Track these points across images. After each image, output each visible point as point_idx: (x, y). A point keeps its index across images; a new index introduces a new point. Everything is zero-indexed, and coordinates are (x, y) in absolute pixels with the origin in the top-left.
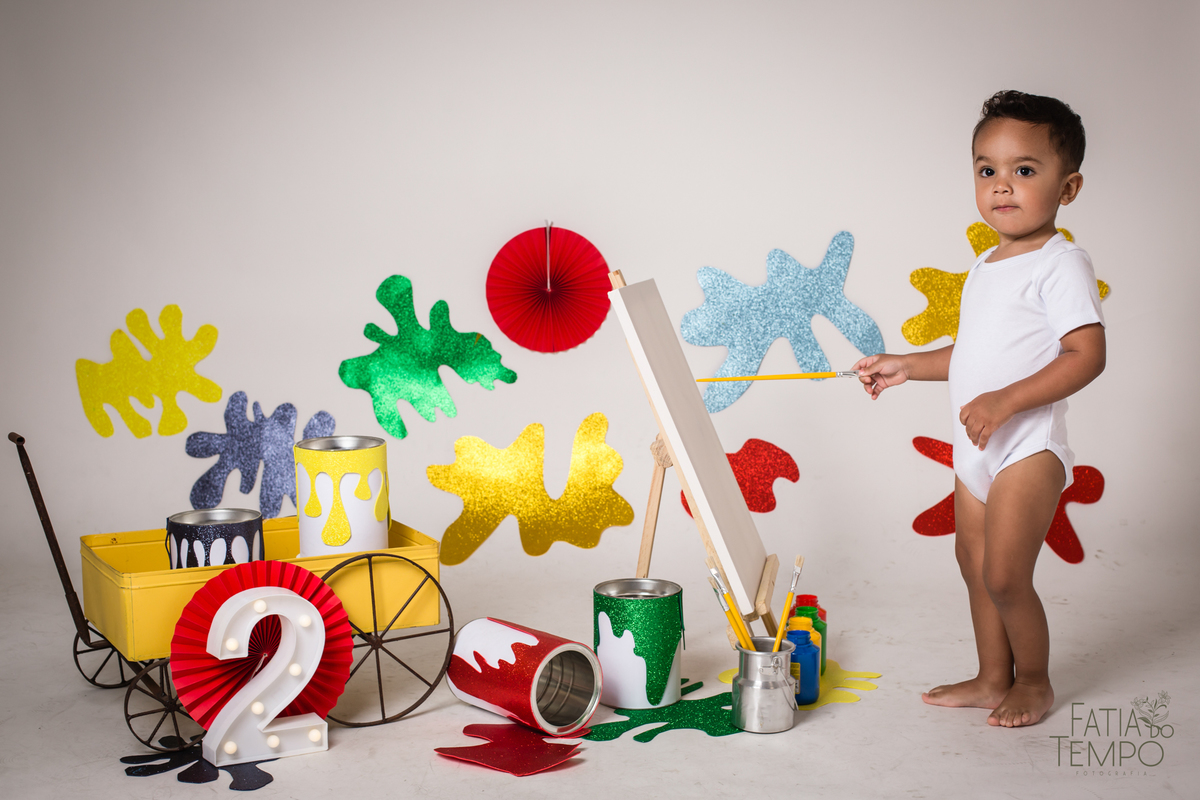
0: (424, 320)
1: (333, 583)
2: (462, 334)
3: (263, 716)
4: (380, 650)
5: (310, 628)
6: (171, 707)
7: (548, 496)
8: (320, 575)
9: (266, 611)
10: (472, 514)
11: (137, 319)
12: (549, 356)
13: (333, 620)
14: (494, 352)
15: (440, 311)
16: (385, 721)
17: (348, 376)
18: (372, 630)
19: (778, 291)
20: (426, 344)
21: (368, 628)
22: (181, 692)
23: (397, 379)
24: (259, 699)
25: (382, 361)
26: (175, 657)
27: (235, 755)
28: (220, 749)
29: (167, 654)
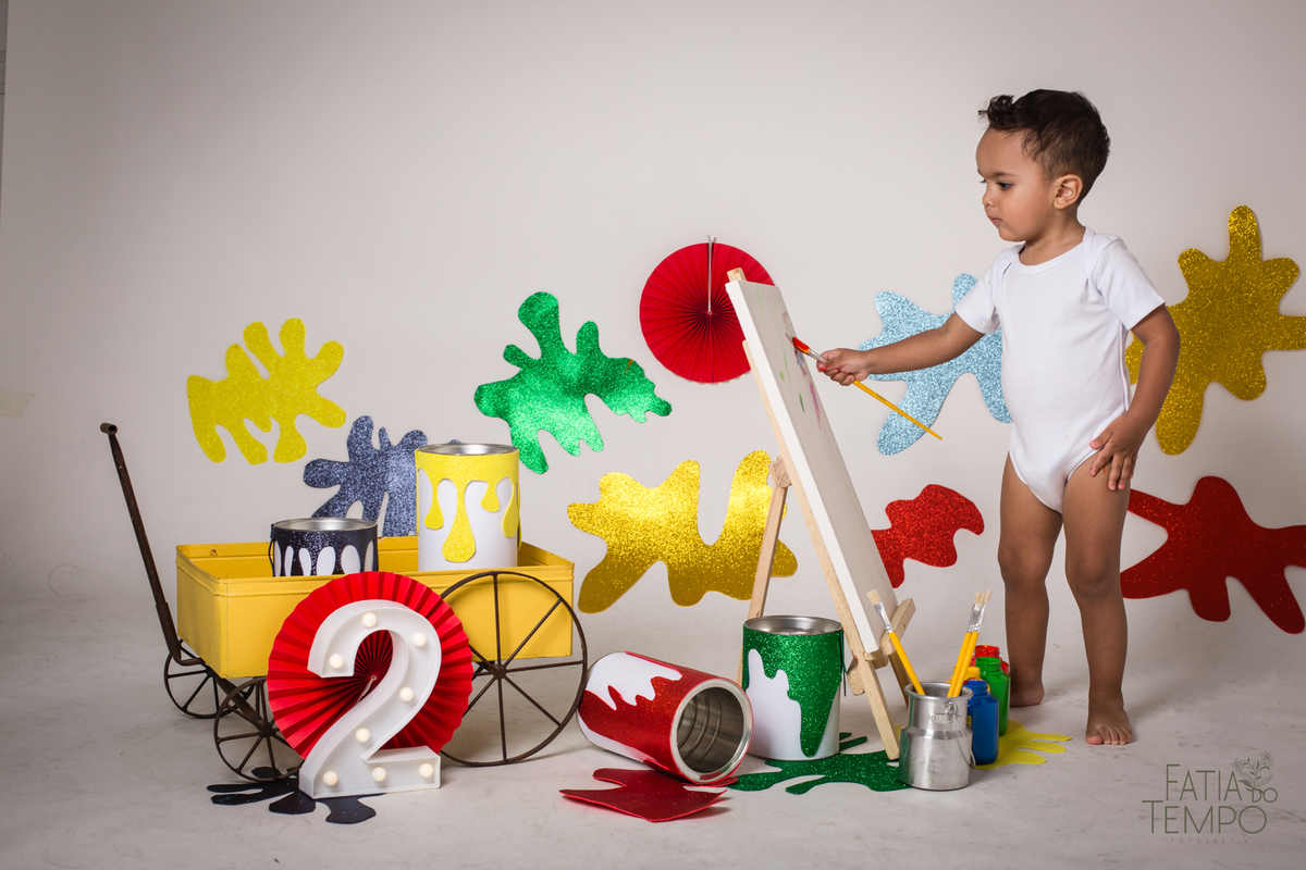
1: (454, 601)
2: (612, 360)
3: (368, 745)
4: (503, 680)
5: (425, 648)
6: (266, 731)
7: (701, 542)
8: (439, 592)
9: (376, 625)
10: (617, 558)
11: (256, 334)
12: (708, 386)
13: (451, 642)
14: (647, 380)
15: (589, 334)
16: (506, 762)
17: (484, 401)
18: (495, 658)
20: (572, 368)
21: (491, 656)
22: (278, 715)
23: (539, 408)
24: (364, 725)
25: (523, 387)
26: (272, 675)
27: (335, 787)
28: (319, 779)
29: (264, 671)
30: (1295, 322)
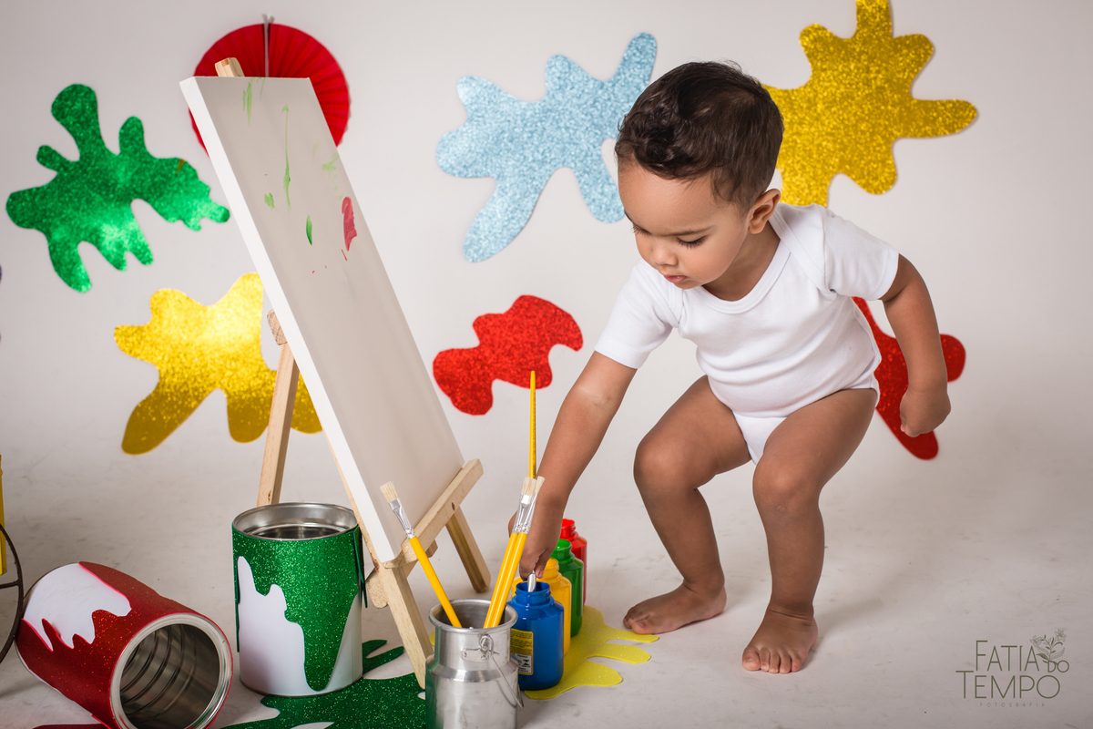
0: (112, 142)
2: (161, 160)
7: (264, 365)
10: (169, 387)
14: (200, 182)
15: (132, 132)
17: (19, 212)
19: (560, 108)
20: (115, 172)
23: (77, 214)
25: (59, 194)
30: (928, 106)
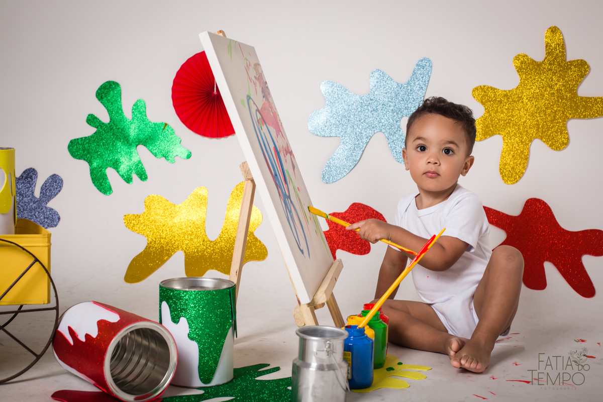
0: (127, 112)
2: (154, 124)
7: (207, 238)
10: (152, 249)
12: (215, 140)
14: (176, 137)
17: (74, 150)
19: (377, 99)
23: (108, 154)
25: (98, 141)
30: (587, 100)
